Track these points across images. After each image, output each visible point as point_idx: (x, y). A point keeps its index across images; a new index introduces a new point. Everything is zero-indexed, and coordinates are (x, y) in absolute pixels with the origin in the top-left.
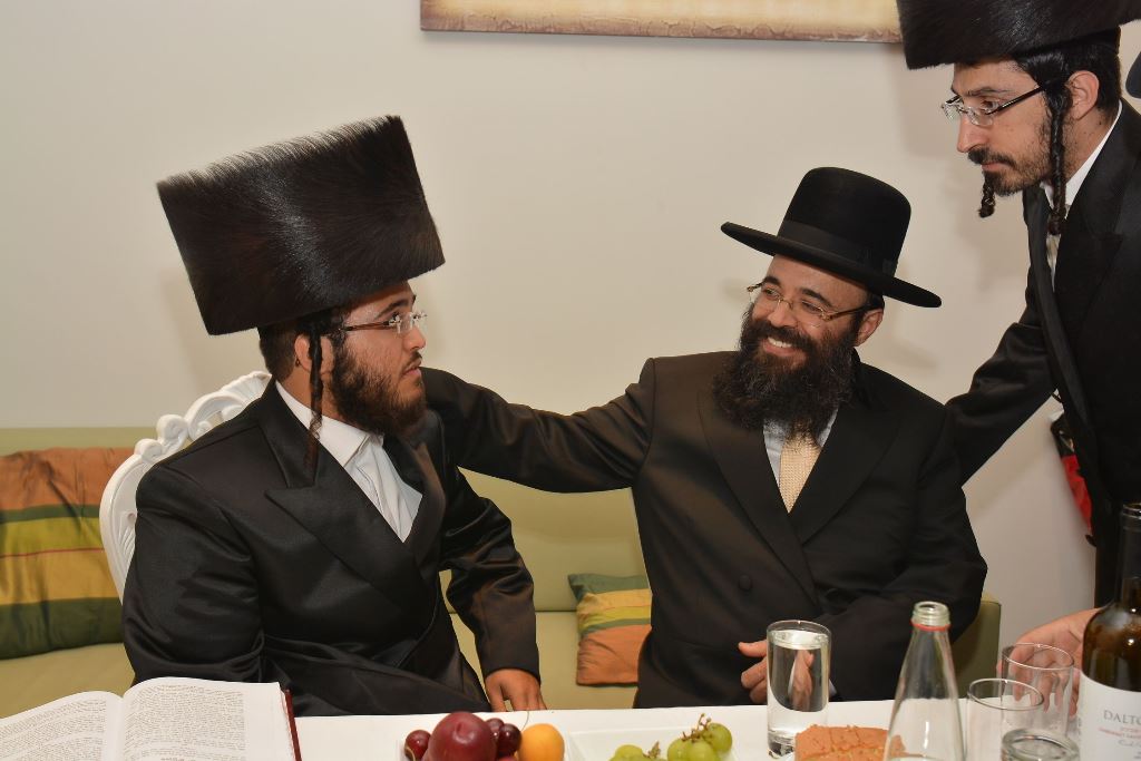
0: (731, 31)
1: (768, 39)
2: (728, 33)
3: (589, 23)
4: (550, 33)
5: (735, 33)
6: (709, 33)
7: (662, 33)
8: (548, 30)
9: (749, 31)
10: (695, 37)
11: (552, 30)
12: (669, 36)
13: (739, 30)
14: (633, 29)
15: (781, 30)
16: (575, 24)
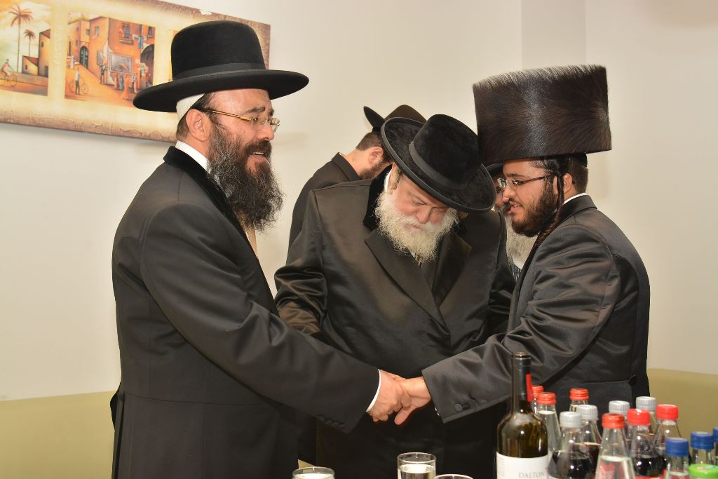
0: (136, 133)
1: (159, 141)
2: (134, 135)
3: (40, 119)
4: (10, 123)
5: (138, 135)
6: (122, 133)
7: (91, 130)
8: (9, 121)
9: (148, 134)
10: (112, 135)
11: (12, 121)
12: (95, 133)
13: (141, 133)
14: (71, 126)
15: (168, 135)
16: (29, 118)
